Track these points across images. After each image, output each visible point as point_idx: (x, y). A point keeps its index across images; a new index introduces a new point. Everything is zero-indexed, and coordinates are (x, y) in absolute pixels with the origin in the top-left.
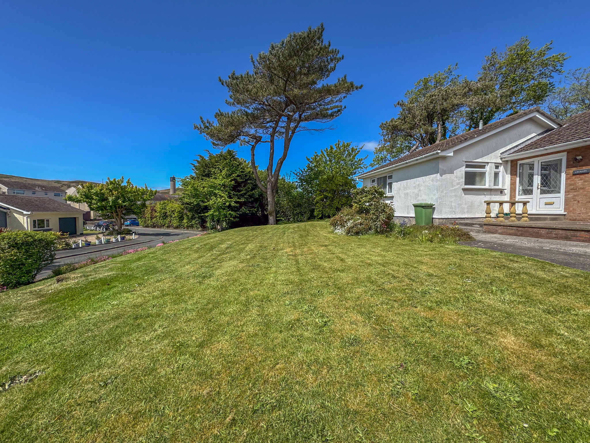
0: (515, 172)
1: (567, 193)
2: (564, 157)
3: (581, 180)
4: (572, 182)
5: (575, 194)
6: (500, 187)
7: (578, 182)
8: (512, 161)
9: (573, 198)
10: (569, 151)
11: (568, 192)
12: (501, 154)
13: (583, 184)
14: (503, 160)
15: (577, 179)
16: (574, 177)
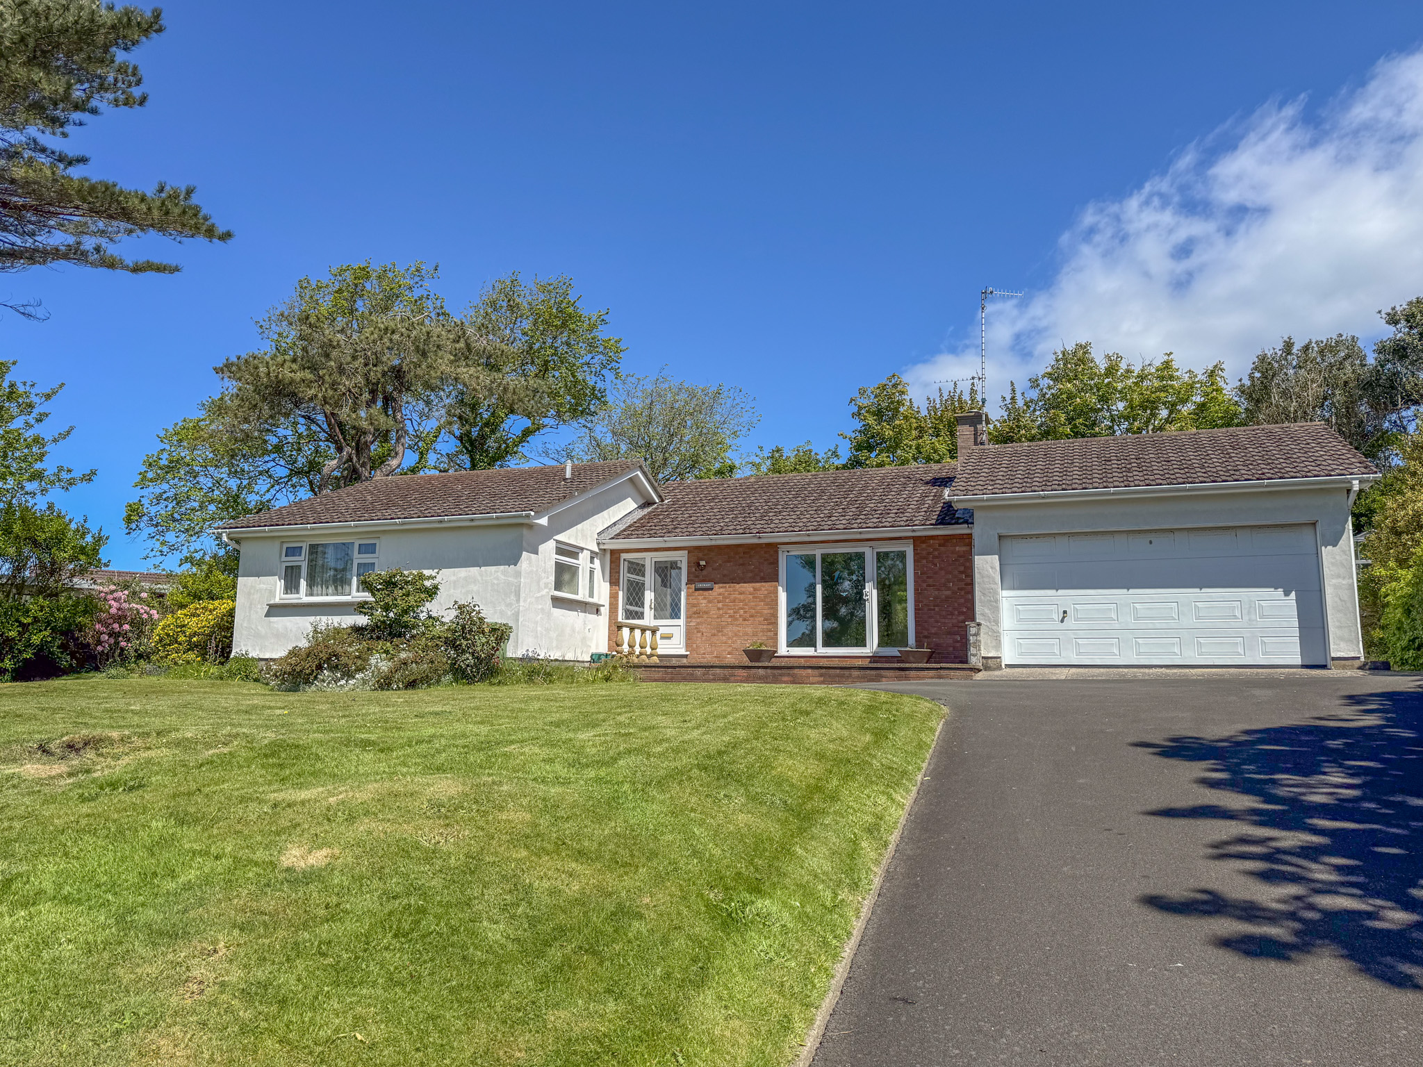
0: (616, 572)
1: (689, 620)
2: (682, 558)
3: (705, 598)
4: (695, 601)
5: (698, 620)
6: (595, 600)
7: (702, 601)
8: (613, 552)
9: (696, 628)
10: (691, 550)
11: (690, 617)
12: (599, 534)
13: (706, 606)
14: (602, 547)
15: (700, 598)
16: (697, 593)
